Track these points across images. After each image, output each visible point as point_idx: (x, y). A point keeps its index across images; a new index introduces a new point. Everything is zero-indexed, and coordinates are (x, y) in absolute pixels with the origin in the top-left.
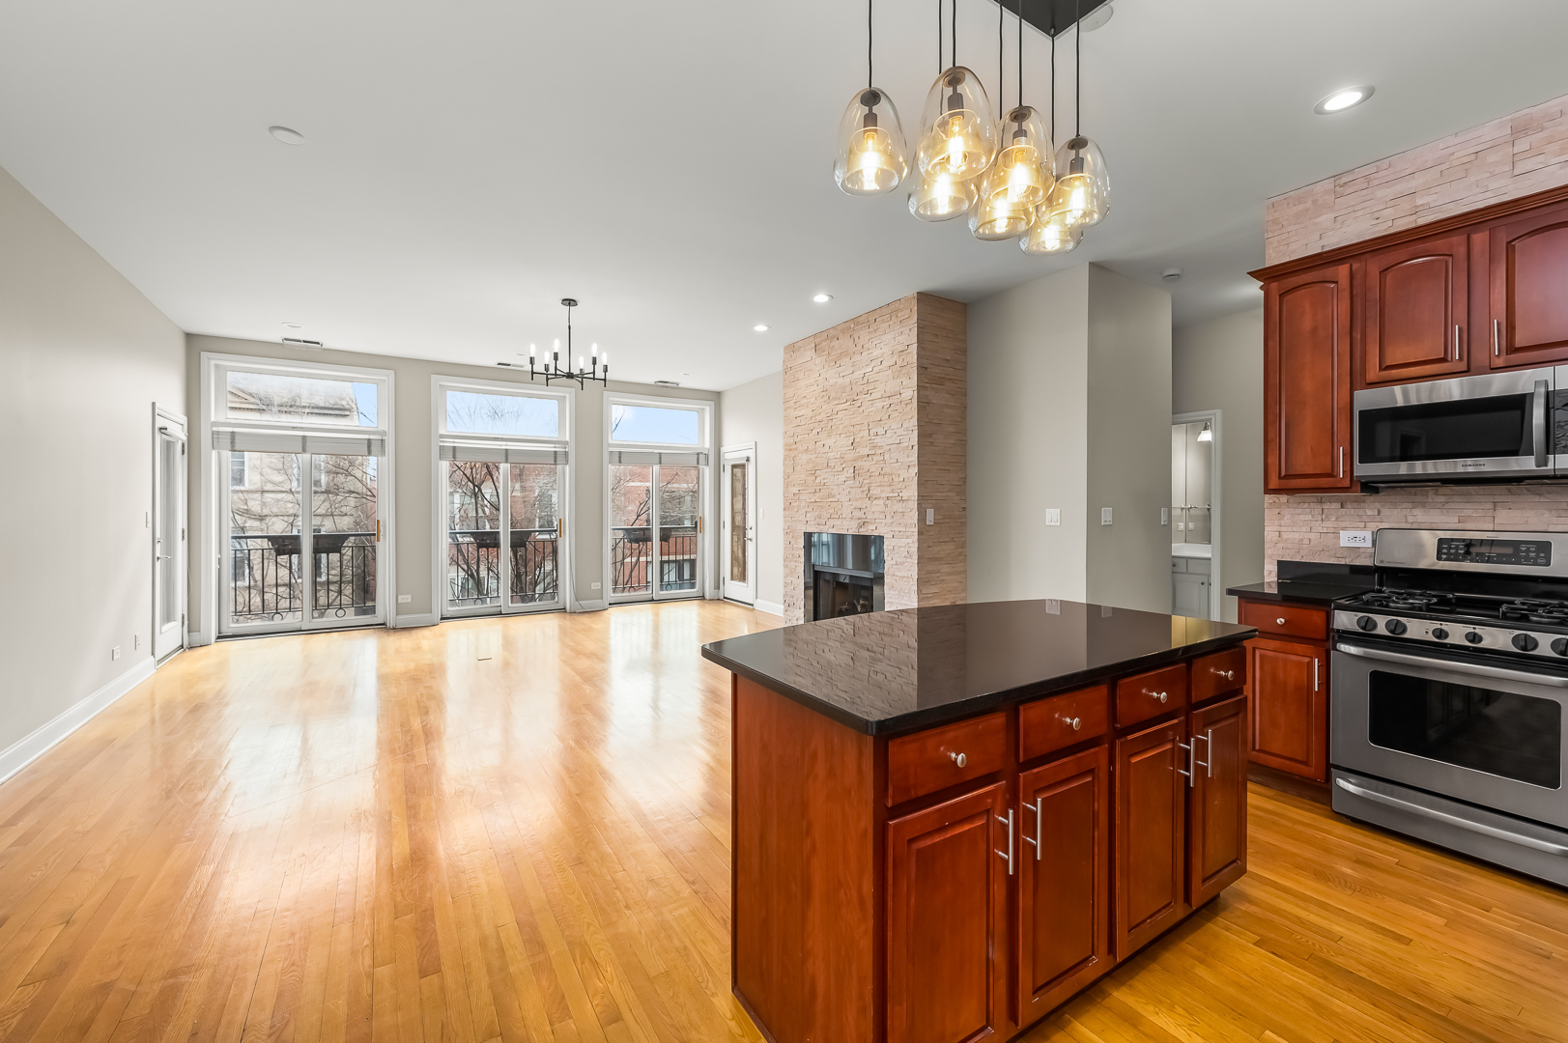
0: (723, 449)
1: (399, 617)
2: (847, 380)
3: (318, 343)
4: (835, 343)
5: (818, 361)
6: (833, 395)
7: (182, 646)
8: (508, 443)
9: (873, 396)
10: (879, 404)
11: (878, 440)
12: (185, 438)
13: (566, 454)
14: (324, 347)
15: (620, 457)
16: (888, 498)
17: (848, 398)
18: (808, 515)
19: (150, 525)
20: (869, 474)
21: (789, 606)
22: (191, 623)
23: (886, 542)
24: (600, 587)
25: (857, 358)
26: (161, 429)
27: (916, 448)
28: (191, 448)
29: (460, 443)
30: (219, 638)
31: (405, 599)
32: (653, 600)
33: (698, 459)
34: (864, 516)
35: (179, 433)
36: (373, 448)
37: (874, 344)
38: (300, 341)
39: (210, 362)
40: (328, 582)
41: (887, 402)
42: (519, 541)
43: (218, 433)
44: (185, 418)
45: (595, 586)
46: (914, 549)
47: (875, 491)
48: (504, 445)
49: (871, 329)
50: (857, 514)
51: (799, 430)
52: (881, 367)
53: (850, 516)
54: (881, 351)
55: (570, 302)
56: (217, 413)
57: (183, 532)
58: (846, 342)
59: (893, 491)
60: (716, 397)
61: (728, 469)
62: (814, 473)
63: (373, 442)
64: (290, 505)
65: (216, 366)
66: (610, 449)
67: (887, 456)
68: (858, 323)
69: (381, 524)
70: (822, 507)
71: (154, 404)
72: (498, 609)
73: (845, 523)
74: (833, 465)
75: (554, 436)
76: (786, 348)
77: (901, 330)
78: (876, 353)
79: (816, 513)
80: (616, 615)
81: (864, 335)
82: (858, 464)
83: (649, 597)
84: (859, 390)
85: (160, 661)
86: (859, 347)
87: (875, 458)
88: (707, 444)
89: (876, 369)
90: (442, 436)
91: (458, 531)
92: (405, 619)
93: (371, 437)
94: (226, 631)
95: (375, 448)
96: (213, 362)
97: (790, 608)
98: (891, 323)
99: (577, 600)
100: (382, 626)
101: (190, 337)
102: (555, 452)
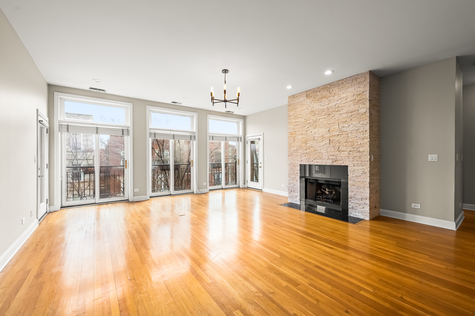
0: (246, 136)
1: (134, 197)
2: (326, 107)
3: (104, 90)
4: (319, 94)
5: (308, 101)
6: (317, 113)
7: (47, 212)
8: (174, 132)
9: (341, 112)
10: (345, 115)
11: (344, 129)
12: (48, 126)
13: (195, 136)
14: (106, 92)
15: (213, 138)
16: (350, 151)
17: (326, 114)
18: (302, 158)
19: (36, 162)
20: (338, 142)
21: (291, 191)
22: (50, 202)
23: (349, 169)
24: (206, 184)
25: (332, 98)
26: (40, 121)
27: (368, 131)
28: (50, 131)
29: (157, 132)
30: (61, 207)
31: (137, 190)
32: (223, 189)
33: (238, 139)
34: (336, 158)
35: (46, 123)
36: (124, 133)
37: (342, 92)
38: (96, 89)
39: (58, 96)
40: (84, 182)
41: (350, 114)
42: (177, 168)
43: (61, 125)
44: (48, 118)
45: (205, 184)
46: (368, 170)
47: (342, 148)
48: (172, 133)
49: (339, 87)
50: (331, 157)
51: (296, 127)
52: (346, 101)
53: (328, 158)
54: (347, 95)
55: (225, 71)
56: (60, 117)
57: (47, 165)
58: (325, 93)
59: (353, 148)
60: (244, 118)
61: (249, 143)
62: (306, 142)
63: (124, 130)
64: (70, 156)
65: (60, 98)
66: (210, 135)
67: (349, 135)
68: (332, 85)
69: (127, 162)
70: (310, 155)
71: (37, 110)
72: (170, 193)
73: (324, 161)
74: (317, 139)
75: (189, 129)
76: (289, 97)
77: (359, 86)
78: (345, 95)
79: (307, 157)
80: (211, 194)
81: (336, 90)
82: (332, 138)
83: (221, 187)
84: (332, 110)
85: (40, 220)
86: (333, 94)
87: (342, 136)
88: (241, 134)
89: (342, 102)
90: (150, 129)
91: (156, 164)
92: (137, 198)
93: (123, 128)
94: (64, 205)
95: (125, 133)
96: (59, 96)
97: (292, 192)
98: (352, 84)
99: (198, 189)
100: (127, 201)
101: (49, 86)
102: (191, 136)
